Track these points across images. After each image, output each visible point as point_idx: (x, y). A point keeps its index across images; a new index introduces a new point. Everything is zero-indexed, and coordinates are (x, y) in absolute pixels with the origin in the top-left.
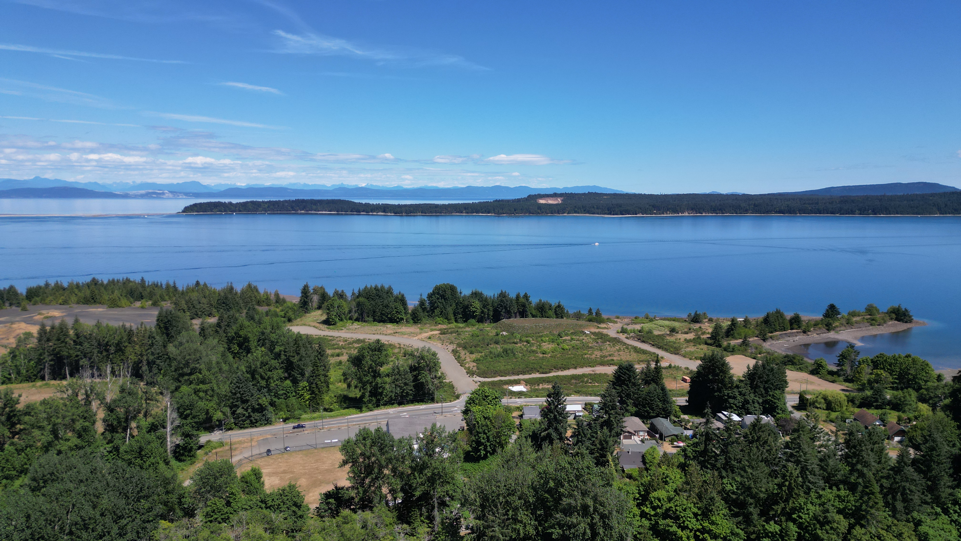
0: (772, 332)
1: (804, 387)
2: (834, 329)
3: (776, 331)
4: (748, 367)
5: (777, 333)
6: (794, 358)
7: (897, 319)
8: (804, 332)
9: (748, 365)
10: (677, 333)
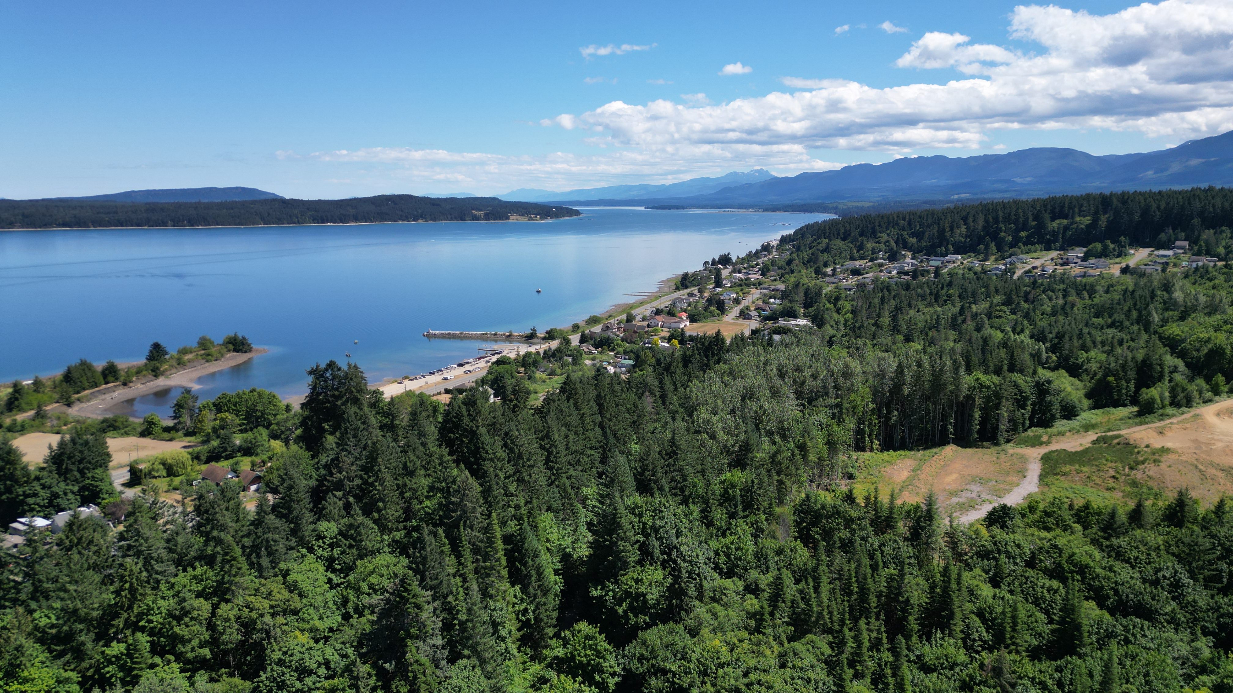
0: (78, 392)
1: (134, 456)
2: (162, 374)
3: (84, 389)
4: (50, 447)
5: (87, 392)
6: (115, 421)
7: (236, 350)
8: (125, 384)
9: (50, 445)
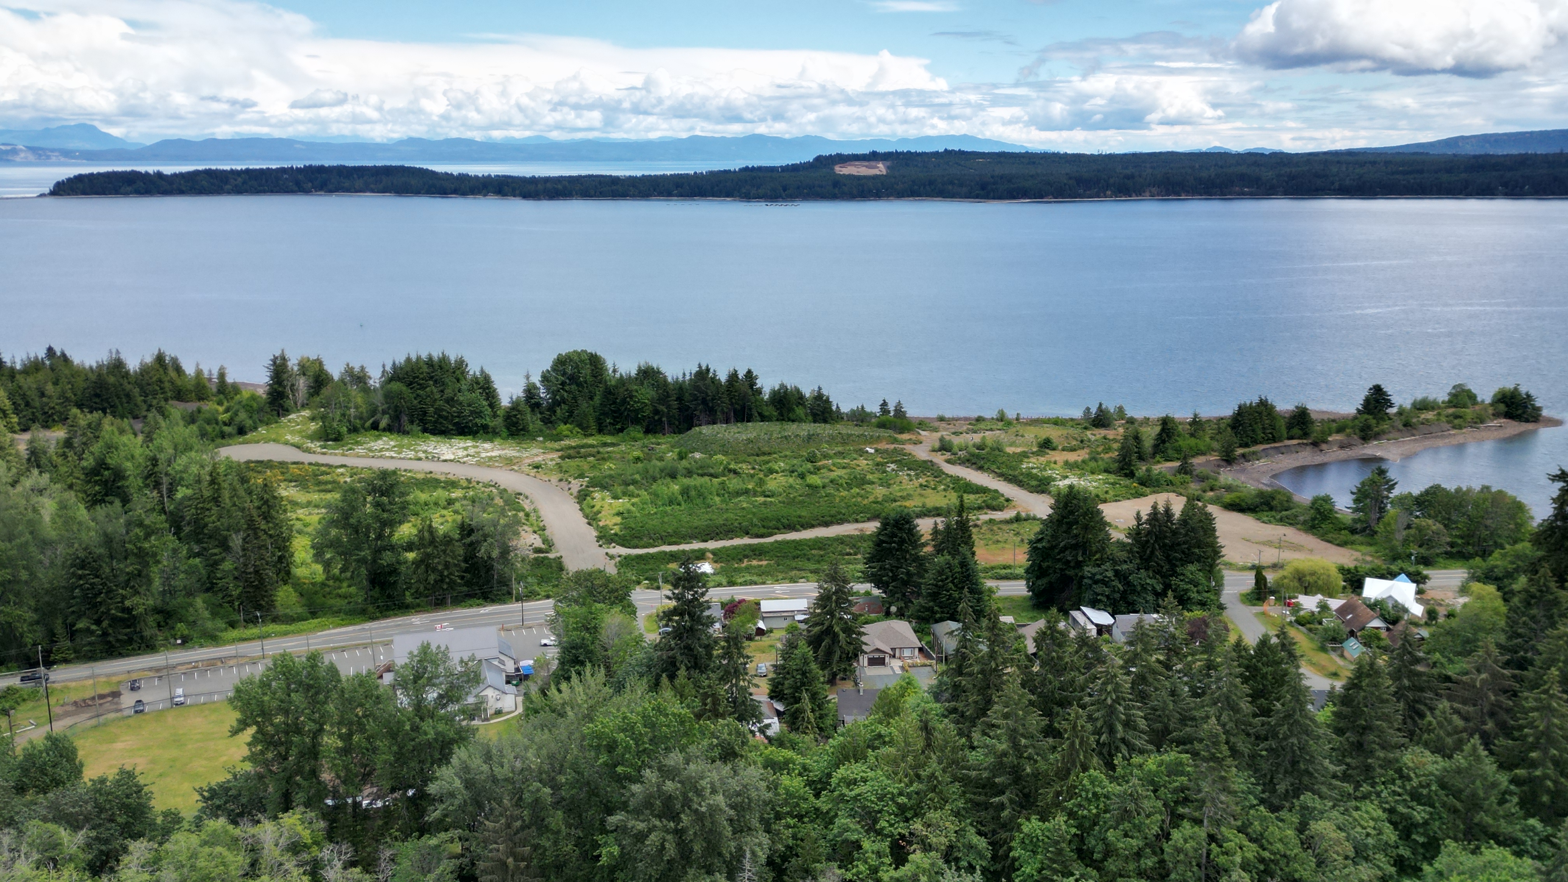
0: (1246, 445)
3: (1256, 442)
5: (1260, 447)
8: (1315, 444)
9: (1138, 514)
10: (1054, 449)
